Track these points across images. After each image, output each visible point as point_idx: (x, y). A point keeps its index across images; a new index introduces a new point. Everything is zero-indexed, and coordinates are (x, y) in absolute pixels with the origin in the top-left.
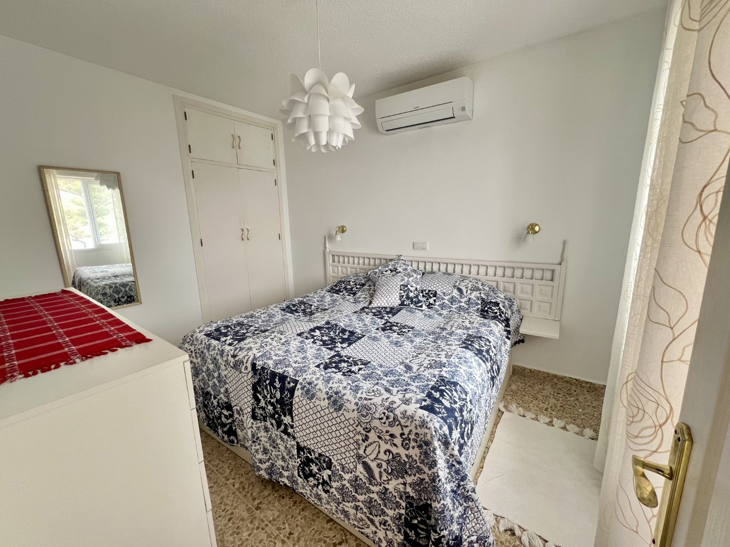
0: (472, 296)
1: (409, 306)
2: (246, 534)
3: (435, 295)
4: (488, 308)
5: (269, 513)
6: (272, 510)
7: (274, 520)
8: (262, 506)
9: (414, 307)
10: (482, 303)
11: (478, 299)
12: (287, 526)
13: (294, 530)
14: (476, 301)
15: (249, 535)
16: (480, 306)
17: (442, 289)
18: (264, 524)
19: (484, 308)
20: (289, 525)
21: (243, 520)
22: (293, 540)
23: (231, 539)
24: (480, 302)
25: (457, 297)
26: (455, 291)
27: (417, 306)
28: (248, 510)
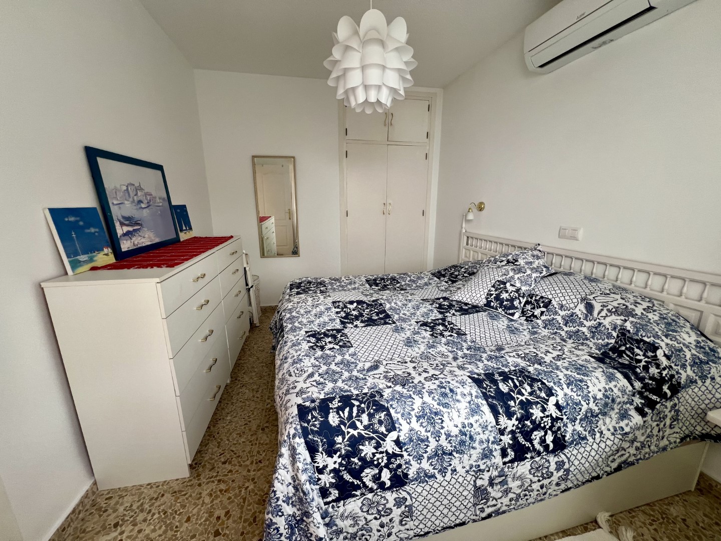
0: (606, 322)
1: (497, 310)
2: (243, 440)
3: (547, 304)
4: (627, 348)
5: (265, 437)
6: (268, 437)
7: (262, 444)
8: (266, 430)
9: (503, 313)
10: (618, 336)
11: (614, 329)
12: (264, 455)
13: (264, 461)
14: (610, 331)
15: (243, 442)
16: (613, 341)
17: (562, 299)
18: (255, 442)
19: (620, 346)
20: (266, 455)
21: (250, 430)
22: (257, 467)
23: (235, 436)
24: (615, 334)
25: (580, 316)
26: (582, 307)
27: (506, 313)
28: (259, 426)
